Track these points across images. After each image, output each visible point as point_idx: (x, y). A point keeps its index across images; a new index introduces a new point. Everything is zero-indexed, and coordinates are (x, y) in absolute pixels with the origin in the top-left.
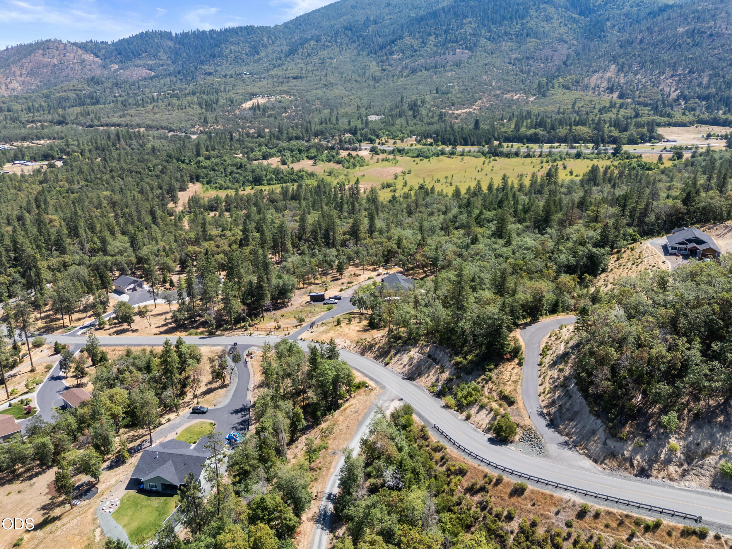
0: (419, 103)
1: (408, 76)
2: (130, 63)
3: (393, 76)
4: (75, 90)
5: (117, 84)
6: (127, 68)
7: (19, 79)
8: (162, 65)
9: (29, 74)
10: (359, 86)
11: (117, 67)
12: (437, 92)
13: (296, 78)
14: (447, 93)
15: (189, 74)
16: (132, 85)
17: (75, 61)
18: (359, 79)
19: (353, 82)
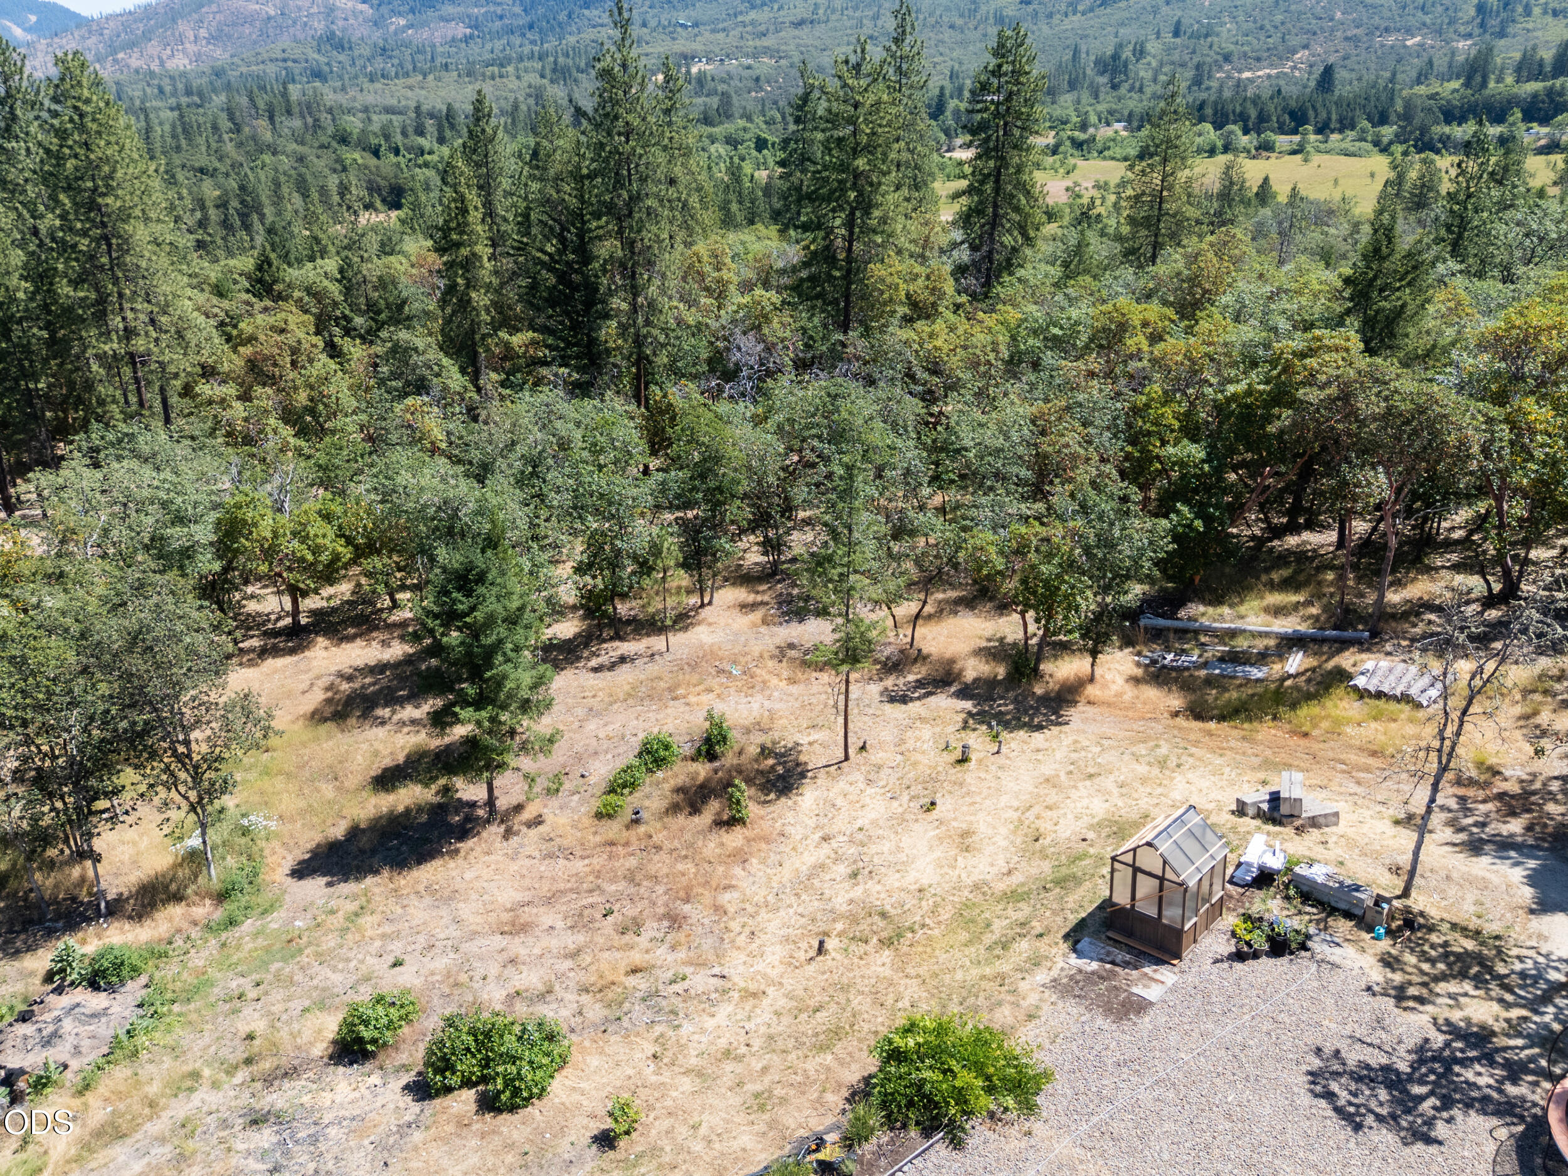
0: (1127, 53)
1: (1091, 10)
2: (430, 13)
3: (1050, 16)
4: (285, 60)
5: (384, 50)
6: (424, 24)
7: (191, 48)
8: (501, 17)
9: (213, 39)
10: (959, 37)
11: (402, 22)
12: (1176, 34)
13: (799, 24)
14: (1207, 36)
15: (552, 29)
16: (419, 52)
17: (315, 10)
18: (959, 22)
19: (945, 28)
